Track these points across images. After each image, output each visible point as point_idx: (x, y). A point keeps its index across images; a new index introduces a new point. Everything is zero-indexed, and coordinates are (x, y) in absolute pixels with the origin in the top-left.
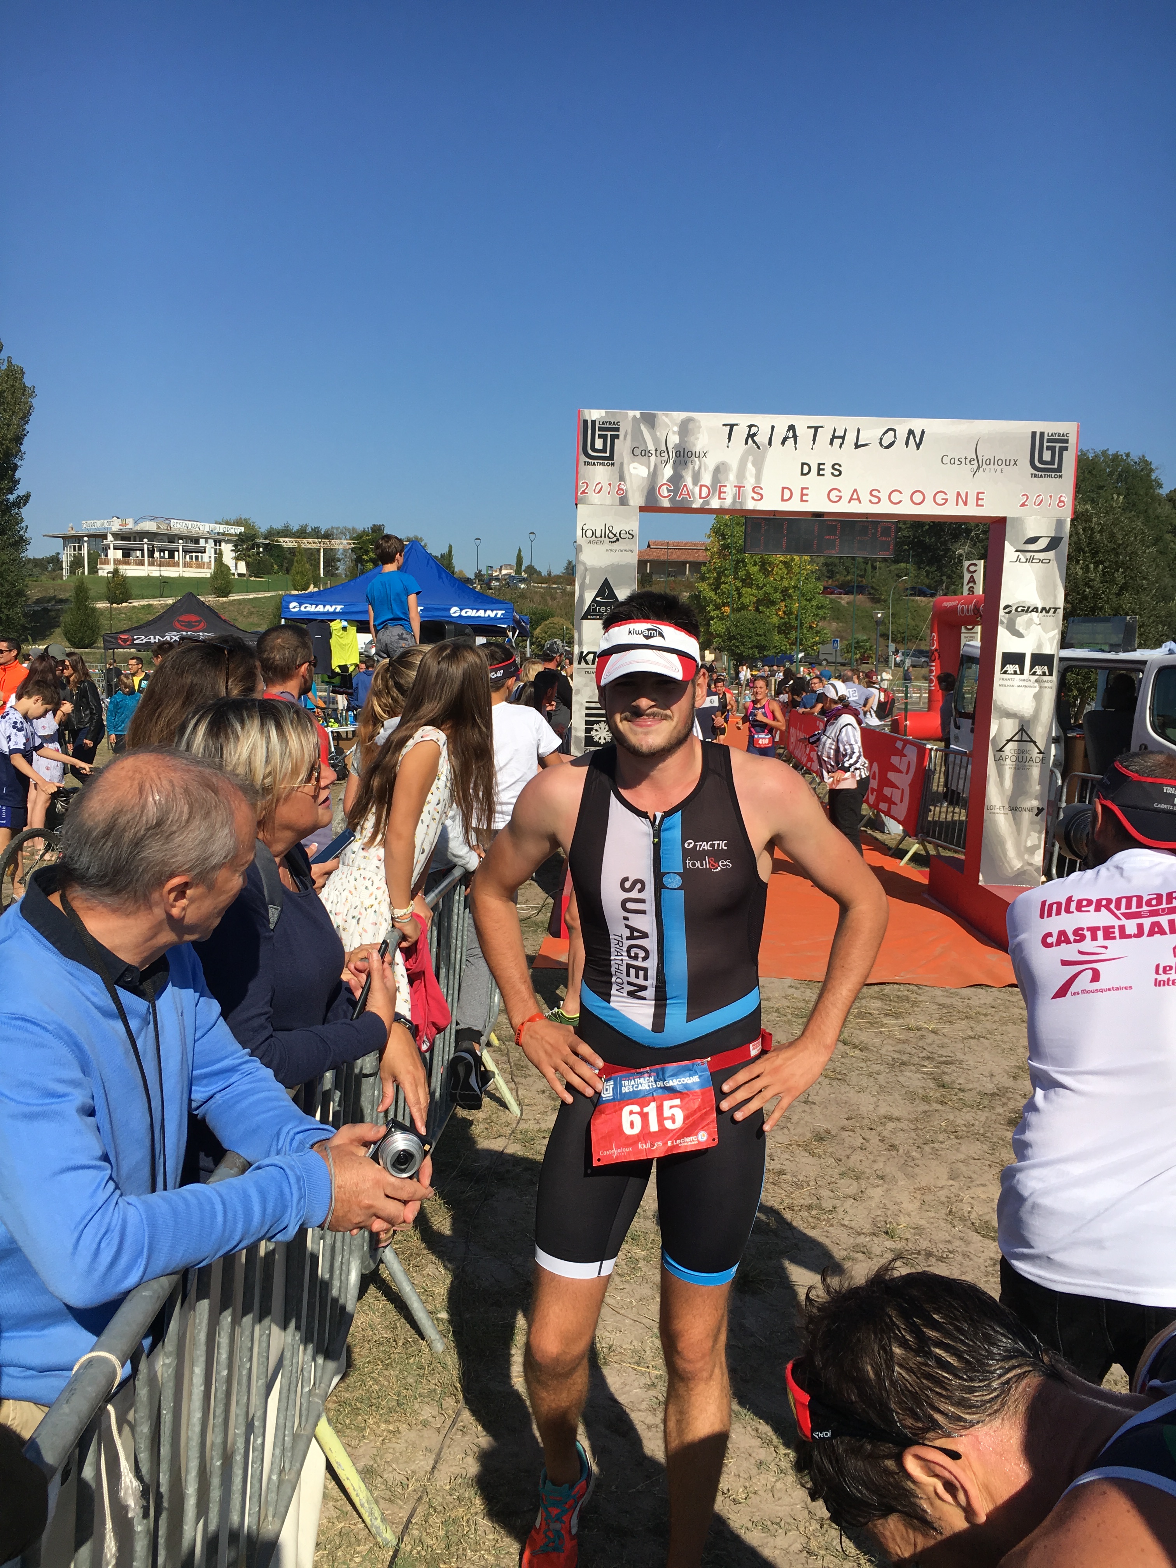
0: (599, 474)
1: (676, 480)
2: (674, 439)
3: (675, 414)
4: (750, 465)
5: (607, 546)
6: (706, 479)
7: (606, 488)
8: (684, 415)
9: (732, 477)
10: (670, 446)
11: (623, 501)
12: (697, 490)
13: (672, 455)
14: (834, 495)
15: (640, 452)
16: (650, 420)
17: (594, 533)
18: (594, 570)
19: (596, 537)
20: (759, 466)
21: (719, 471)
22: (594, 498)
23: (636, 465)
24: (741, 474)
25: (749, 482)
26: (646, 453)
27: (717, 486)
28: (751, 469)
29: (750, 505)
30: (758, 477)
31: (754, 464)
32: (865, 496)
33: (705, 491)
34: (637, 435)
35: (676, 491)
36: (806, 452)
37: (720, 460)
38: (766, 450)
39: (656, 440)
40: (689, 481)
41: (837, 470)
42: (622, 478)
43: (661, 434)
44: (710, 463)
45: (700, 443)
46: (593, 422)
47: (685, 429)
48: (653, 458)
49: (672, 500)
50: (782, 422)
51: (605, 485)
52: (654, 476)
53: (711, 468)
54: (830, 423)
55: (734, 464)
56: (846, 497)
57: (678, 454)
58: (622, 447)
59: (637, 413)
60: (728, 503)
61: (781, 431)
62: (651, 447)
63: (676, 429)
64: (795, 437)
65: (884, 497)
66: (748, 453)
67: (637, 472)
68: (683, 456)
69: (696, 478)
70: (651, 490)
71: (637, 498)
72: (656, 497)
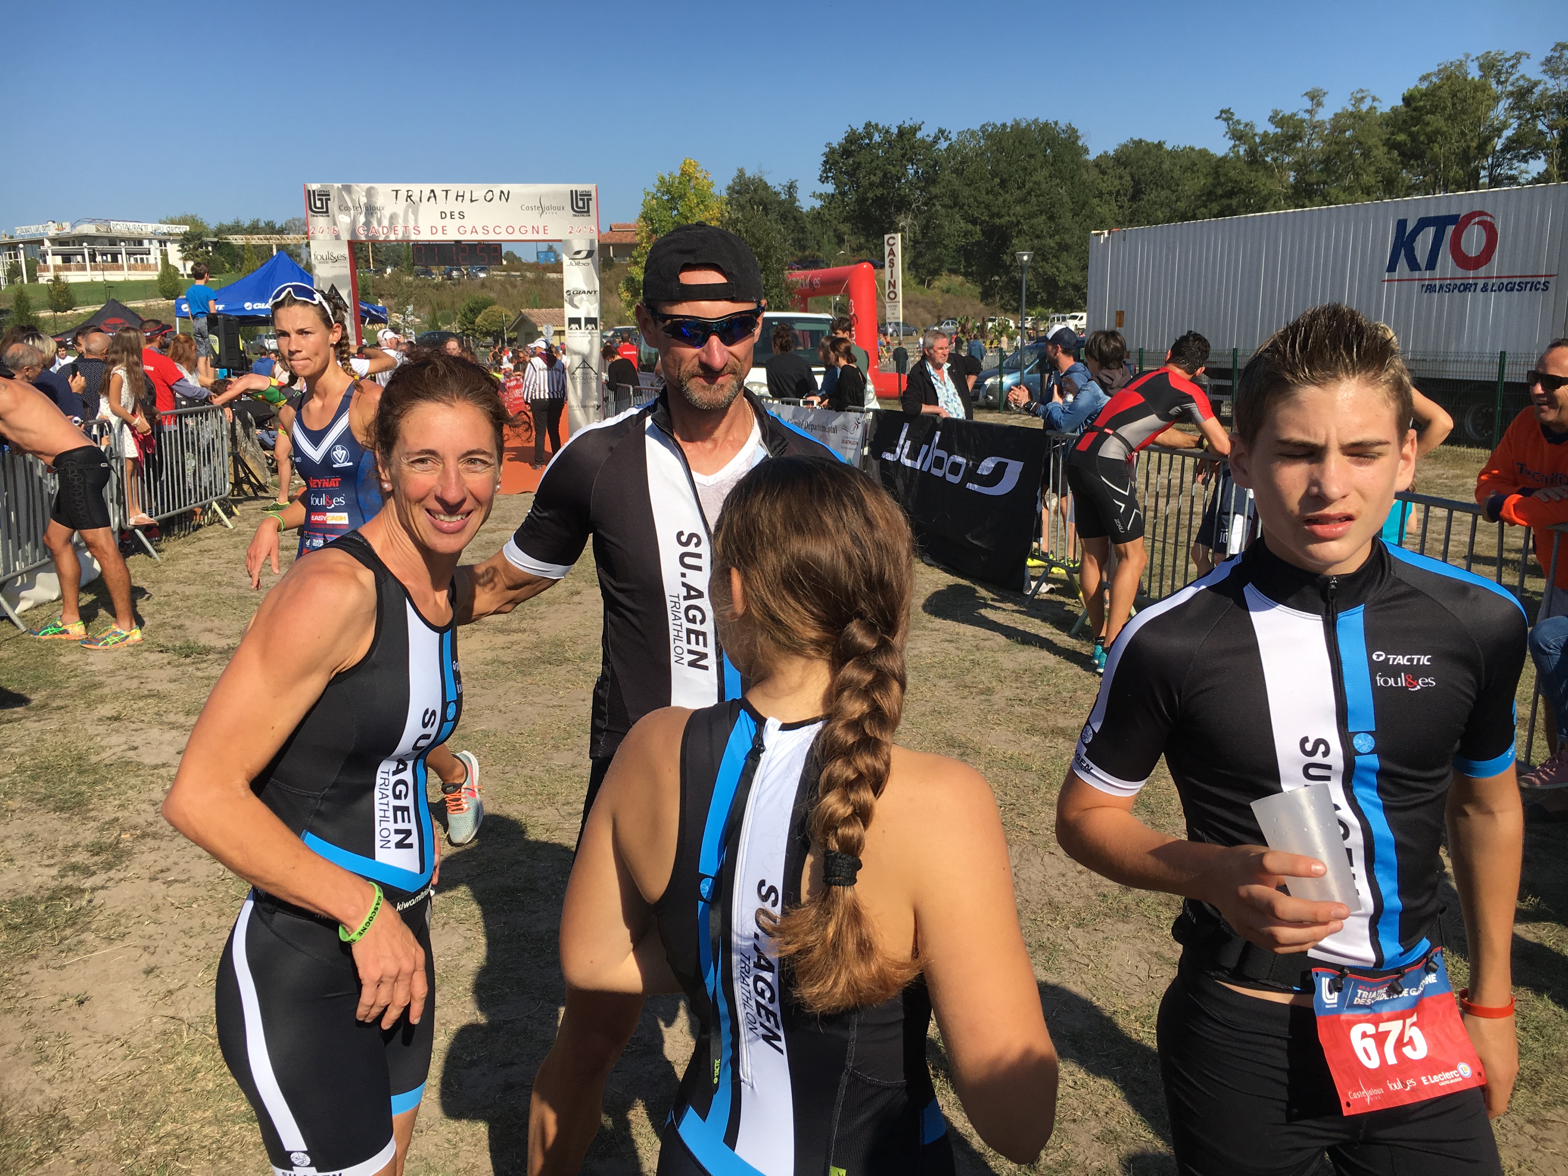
0: (320, 223)
1: (367, 224)
2: (364, 200)
4: (410, 214)
5: (330, 264)
6: (386, 223)
8: (368, 185)
9: (401, 220)
10: (362, 204)
11: (337, 237)
12: (380, 230)
13: (364, 209)
14: (461, 230)
17: (322, 258)
18: (324, 279)
19: (324, 260)
20: (416, 213)
21: (393, 218)
22: (320, 236)
24: (406, 219)
25: (411, 224)
27: (392, 227)
28: (411, 216)
29: (413, 237)
30: (416, 220)
31: (413, 213)
32: (480, 230)
33: (385, 230)
34: (341, 198)
35: (368, 230)
36: (442, 205)
37: (392, 211)
38: (419, 205)
40: (375, 224)
41: (462, 216)
43: (355, 197)
44: (387, 213)
45: (379, 202)
46: (314, 191)
47: (369, 193)
48: (352, 212)
49: (367, 236)
50: (426, 188)
51: (325, 228)
53: (388, 216)
54: (455, 188)
55: (401, 214)
56: (469, 231)
57: (367, 209)
58: (333, 205)
60: (400, 237)
61: (426, 194)
62: (350, 205)
63: (364, 194)
64: (435, 196)
65: (491, 230)
66: (408, 206)
67: (344, 220)
68: (370, 210)
69: (379, 222)
70: (353, 232)
71: (346, 237)
72: (356, 236)
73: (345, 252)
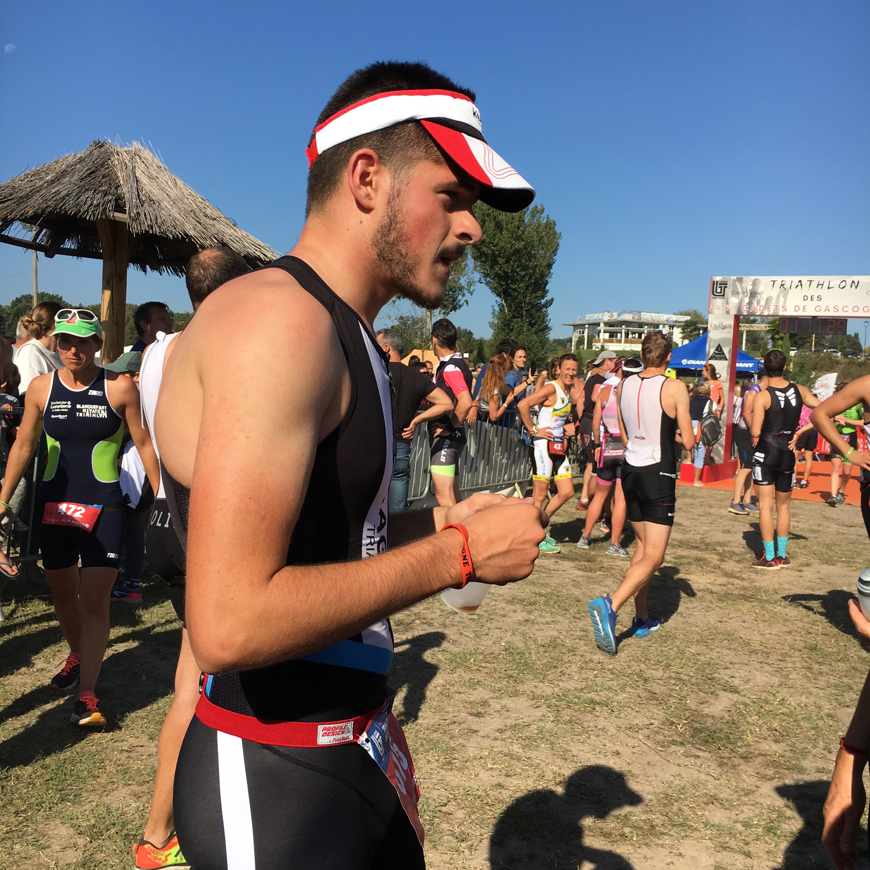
0: (718, 302)
1: (750, 303)
2: (750, 287)
3: (750, 277)
5: (721, 330)
6: (763, 303)
7: (721, 308)
8: (754, 278)
9: (774, 302)
10: (748, 290)
11: (728, 313)
12: (758, 307)
13: (749, 294)
14: (818, 309)
15: (735, 293)
16: (740, 280)
17: (715, 326)
18: (715, 340)
19: (716, 328)
20: (785, 297)
21: (768, 300)
22: (716, 311)
23: (733, 298)
24: (777, 301)
25: (781, 304)
26: (738, 293)
28: (782, 298)
29: (781, 313)
30: (785, 301)
31: (783, 297)
32: (831, 309)
33: (762, 308)
34: (735, 286)
35: (750, 308)
36: (806, 291)
37: (769, 295)
38: (788, 291)
39: (742, 288)
40: (755, 304)
41: (819, 298)
42: (727, 303)
43: (744, 285)
44: (765, 297)
45: (760, 289)
46: (717, 282)
47: (755, 283)
48: (741, 295)
49: (748, 312)
50: (795, 279)
51: (720, 306)
52: (741, 302)
53: (765, 298)
54: (817, 279)
55: (775, 297)
56: (823, 309)
57: (751, 293)
58: (728, 291)
59: (735, 278)
60: (771, 313)
61: (795, 283)
62: (740, 291)
63: (751, 283)
64: (801, 285)
65: (840, 309)
66: (781, 292)
67: (734, 301)
68: (753, 294)
69: (758, 303)
70: (739, 309)
71: (733, 312)
72: (741, 312)
73: (732, 322)
